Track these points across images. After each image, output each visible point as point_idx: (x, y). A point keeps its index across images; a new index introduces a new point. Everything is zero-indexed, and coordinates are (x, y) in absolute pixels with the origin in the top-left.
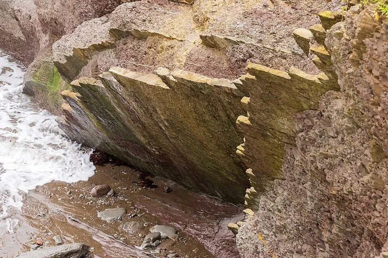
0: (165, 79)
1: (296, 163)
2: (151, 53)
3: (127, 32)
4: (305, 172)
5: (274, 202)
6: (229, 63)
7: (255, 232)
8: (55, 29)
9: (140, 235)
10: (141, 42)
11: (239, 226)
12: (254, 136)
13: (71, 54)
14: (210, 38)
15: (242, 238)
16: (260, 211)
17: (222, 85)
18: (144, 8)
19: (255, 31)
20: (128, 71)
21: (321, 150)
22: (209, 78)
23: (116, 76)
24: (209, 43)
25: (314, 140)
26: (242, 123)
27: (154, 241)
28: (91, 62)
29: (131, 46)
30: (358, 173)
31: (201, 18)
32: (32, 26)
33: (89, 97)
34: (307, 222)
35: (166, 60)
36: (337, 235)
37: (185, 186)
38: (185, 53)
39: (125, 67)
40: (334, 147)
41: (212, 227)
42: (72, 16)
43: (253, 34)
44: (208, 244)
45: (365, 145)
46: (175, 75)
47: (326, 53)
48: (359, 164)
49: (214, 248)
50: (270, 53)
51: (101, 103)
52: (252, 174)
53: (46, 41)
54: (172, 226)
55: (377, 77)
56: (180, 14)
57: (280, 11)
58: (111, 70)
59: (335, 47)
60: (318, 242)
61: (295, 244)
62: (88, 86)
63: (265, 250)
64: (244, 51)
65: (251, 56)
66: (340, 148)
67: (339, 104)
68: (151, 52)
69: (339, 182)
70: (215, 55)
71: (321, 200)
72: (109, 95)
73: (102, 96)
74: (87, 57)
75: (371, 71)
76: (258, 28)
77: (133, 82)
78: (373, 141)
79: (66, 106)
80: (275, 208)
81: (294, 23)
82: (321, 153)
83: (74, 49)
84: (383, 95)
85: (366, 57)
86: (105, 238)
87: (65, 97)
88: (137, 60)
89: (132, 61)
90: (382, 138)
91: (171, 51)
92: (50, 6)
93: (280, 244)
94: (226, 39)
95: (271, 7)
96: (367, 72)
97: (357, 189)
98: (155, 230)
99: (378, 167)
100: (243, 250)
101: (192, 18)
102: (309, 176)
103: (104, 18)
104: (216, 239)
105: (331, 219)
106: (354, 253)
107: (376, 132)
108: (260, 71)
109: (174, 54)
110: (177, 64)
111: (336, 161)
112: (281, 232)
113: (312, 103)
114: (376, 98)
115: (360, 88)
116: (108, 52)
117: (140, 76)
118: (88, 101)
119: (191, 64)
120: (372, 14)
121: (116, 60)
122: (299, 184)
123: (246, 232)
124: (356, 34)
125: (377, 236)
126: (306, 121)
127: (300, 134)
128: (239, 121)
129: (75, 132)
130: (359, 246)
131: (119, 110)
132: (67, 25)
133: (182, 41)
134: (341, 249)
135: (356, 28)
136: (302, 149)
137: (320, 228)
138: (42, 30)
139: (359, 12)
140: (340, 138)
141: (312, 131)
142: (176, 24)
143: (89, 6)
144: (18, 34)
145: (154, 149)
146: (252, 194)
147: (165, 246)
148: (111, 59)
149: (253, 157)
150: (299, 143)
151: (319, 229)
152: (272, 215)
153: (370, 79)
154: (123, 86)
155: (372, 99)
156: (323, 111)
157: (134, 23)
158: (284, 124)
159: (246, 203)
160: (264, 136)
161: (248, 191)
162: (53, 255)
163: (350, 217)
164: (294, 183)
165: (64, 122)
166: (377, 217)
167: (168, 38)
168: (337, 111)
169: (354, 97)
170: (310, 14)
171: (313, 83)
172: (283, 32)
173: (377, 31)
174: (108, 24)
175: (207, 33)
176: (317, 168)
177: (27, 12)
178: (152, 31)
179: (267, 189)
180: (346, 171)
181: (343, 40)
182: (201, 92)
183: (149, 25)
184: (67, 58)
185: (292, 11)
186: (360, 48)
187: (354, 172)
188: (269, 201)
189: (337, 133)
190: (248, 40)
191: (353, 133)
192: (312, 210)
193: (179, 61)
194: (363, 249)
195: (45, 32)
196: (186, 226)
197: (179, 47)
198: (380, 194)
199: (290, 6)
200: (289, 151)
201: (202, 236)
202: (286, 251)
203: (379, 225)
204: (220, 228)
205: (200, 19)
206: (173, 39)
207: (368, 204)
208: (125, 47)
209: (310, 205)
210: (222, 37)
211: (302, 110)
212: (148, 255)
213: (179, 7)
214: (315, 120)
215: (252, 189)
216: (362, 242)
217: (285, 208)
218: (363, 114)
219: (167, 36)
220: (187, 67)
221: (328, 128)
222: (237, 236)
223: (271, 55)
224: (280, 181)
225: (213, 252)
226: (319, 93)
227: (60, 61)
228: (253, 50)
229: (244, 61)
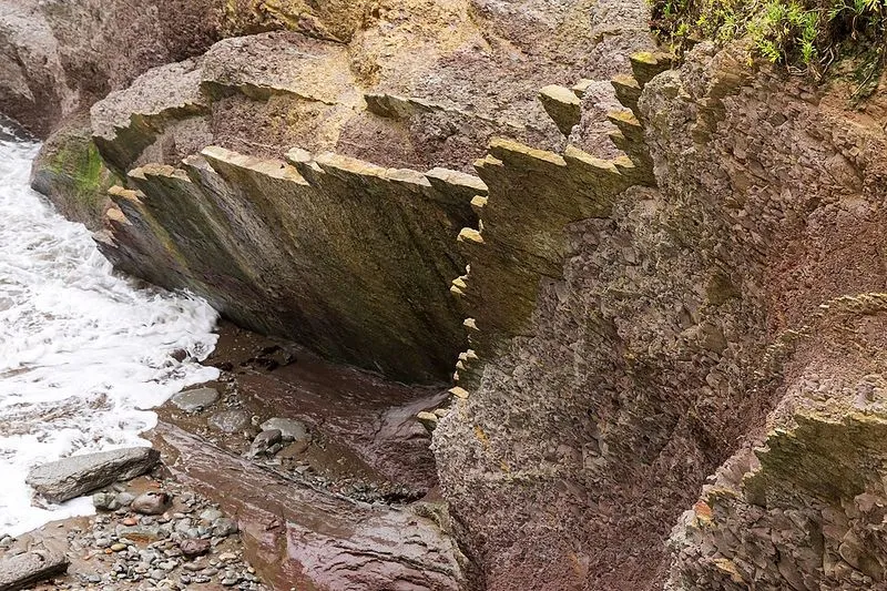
0: (302, 168)
1: (559, 307)
2: (275, 125)
3: (233, 87)
4: (574, 322)
5: (510, 374)
6: (414, 143)
7: (471, 426)
8: (92, 82)
9: (246, 434)
10: (258, 105)
11: (438, 416)
12: (486, 263)
13: (127, 124)
14: (382, 99)
15: (445, 436)
16: (483, 391)
17: (405, 180)
18: (263, 47)
19: (461, 91)
20: (236, 153)
21: (611, 286)
22: (382, 169)
23: (214, 163)
24: (380, 108)
25: (600, 269)
26: (467, 240)
27: (270, 444)
28: (161, 139)
29: (240, 111)
30: (677, 324)
31: (365, 66)
32: (48, 76)
33: (158, 198)
34: (569, 408)
35: (304, 136)
36: (626, 428)
37: (320, 353)
38: (337, 125)
39: (230, 147)
40: (635, 280)
41: (370, 422)
42: (125, 60)
43: (458, 94)
44: (363, 449)
45: (694, 277)
46: (321, 162)
47: (635, 122)
48: (679, 309)
49: (373, 457)
50: (488, 128)
51: (181, 209)
52: (475, 327)
53: (75, 102)
54: (299, 420)
55: (742, 162)
56: (327, 60)
57: (503, 57)
58: (204, 152)
59: (660, 112)
60: (587, 441)
61: (543, 444)
62: (160, 178)
63: (488, 455)
64: (443, 123)
65: (454, 132)
66: (646, 283)
67: (651, 208)
68: (276, 122)
69: (640, 338)
70: (391, 130)
71: (602, 370)
72: (198, 195)
73: (183, 198)
74: (156, 130)
75: (730, 152)
76: (467, 86)
77: (243, 174)
78: (713, 270)
79: (115, 214)
80: (512, 384)
81: (527, 77)
82: (611, 291)
83: (133, 116)
84: (751, 192)
85: (723, 128)
86: (187, 438)
87: (115, 198)
88: (249, 136)
89: (241, 138)
90: (733, 263)
91: (311, 122)
92: (83, 42)
93: (516, 446)
94: (411, 102)
95: (487, 50)
96: (724, 153)
97: (674, 349)
98: (271, 426)
99: (718, 313)
100: (445, 456)
101: (347, 65)
102: (582, 330)
103: (188, 63)
104: (377, 442)
105: (615, 402)
106: (654, 458)
107: (724, 254)
108: (513, 152)
109: (317, 126)
110: (324, 144)
111: (637, 304)
112: (520, 425)
113: (599, 206)
114: (737, 195)
115: (706, 180)
116: (194, 121)
117: (256, 163)
118: (155, 205)
119: (348, 142)
120: (739, 57)
121: (211, 136)
122: (560, 343)
123: (454, 427)
124: (709, 90)
125: (706, 428)
126: (586, 237)
127: (574, 259)
128: (462, 236)
129: (126, 259)
130: (664, 446)
131: (213, 221)
132: (113, 75)
133: (331, 104)
134: (631, 452)
135: (707, 79)
136: (575, 285)
137: (595, 417)
138: (67, 83)
139: (713, 54)
140: (645, 266)
141: (596, 254)
142: (320, 77)
143: (158, 43)
144: (21, 89)
145: (270, 290)
146: (470, 361)
147: (290, 451)
148: (201, 134)
149: (480, 299)
150: (569, 275)
151: (590, 418)
152: (504, 397)
153: (728, 164)
154: (225, 180)
155: (728, 198)
156: (619, 220)
157: (246, 73)
158: (543, 242)
159: (456, 376)
160: (505, 262)
161: (463, 356)
162: (99, 467)
163: (655, 398)
164: (552, 342)
165: (109, 242)
166: (709, 396)
167: (306, 99)
168: (647, 220)
169: (684, 196)
170: (554, 63)
171: (606, 172)
172: (509, 93)
173: (748, 84)
174: (197, 73)
175: (377, 91)
176: (600, 316)
177: (41, 51)
178: (279, 88)
179: (499, 352)
180: (656, 321)
181: (678, 101)
182: (366, 192)
183: (272, 76)
184: (119, 131)
185: (524, 58)
186: (715, 113)
187: (670, 322)
188: (500, 373)
189: (642, 257)
190: (448, 105)
191: (672, 256)
192: (582, 387)
193: (327, 139)
194: (672, 451)
195: (72, 87)
196: (324, 420)
197: (327, 114)
198: (716, 357)
199: (520, 49)
200: (548, 288)
201: (352, 437)
202: (526, 456)
203: (712, 409)
204: (383, 423)
205: (363, 68)
206: (315, 101)
207: (692, 375)
208: (229, 113)
209: (579, 379)
210: (405, 100)
211: (579, 219)
212: (261, 468)
213: (324, 47)
214: (603, 234)
215: (471, 353)
216: (672, 439)
217: (531, 384)
218: (696, 224)
219: (305, 95)
220: (340, 148)
221: (626, 249)
222: (435, 433)
223: (489, 131)
224: (525, 339)
225: (372, 464)
226: (614, 191)
227: (104, 136)
228: (457, 122)
229: (442, 140)
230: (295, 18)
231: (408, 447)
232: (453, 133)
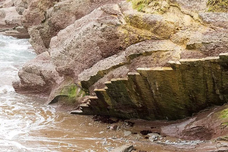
2: (155, 59)
3: (140, 54)
8: (68, 73)
10: (148, 57)
13: (95, 75)
14: (192, 45)
17: (210, 59)
24: (190, 47)
27: (155, 138)
28: (107, 75)
29: (142, 59)
32: (52, 75)
33: (113, 88)
38: (178, 54)
46: (181, 61)
51: (119, 89)
53: (62, 79)
56: (165, 42)
62: (117, 81)
64: (214, 45)
70: (194, 52)
74: (105, 74)
83: (99, 72)
88: (147, 64)
89: (144, 65)
91: (168, 56)
92: (66, 64)
94: (202, 43)
95: (213, 30)
109: (171, 56)
133: (173, 51)
165: (86, 106)
175: (190, 43)
177: (50, 70)
178: (155, 50)
182: (194, 66)
183: (152, 48)
185: (225, 29)
193: (176, 57)
197: (173, 53)
199: (222, 28)
206: (168, 51)
208: (139, 61)
213: (162, 41)
219: (165, 50)
220: (183, 58)
227: (85, 80)
228: (218, 44)
229: (214, 49)
230: (150, 37)
231: (191, 131)
232: (217, 47)
